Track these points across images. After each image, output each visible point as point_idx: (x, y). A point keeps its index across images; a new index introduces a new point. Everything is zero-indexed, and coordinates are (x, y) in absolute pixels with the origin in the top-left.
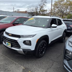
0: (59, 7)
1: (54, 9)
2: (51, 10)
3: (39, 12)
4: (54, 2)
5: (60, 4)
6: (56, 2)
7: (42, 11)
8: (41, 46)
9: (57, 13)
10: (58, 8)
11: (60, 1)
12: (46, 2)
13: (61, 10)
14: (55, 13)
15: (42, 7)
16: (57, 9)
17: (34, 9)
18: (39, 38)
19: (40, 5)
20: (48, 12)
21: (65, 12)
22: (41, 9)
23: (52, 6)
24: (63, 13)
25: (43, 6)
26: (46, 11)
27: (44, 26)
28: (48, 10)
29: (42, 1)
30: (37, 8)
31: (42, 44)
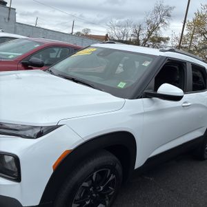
1: (192, 38)
3: (145, 40)
4: (194, 16)
6: (198, 15)
7: (153, 40)
8: (86, 184)
9: (199, 51)
10: (203, 34)
12: (168, 15)
14: (192, 49)
15: (155, 28)
16: (200, 39)
17: (130, 32)
19: (148, 22)
22: (150, 34)
23: (185, 28)
25: (158, 24)
26: (165, 41)
27: (122, 85)
28: (171, 39)
29: (158, 10)
30: (140, 29)
31: (95, 174)
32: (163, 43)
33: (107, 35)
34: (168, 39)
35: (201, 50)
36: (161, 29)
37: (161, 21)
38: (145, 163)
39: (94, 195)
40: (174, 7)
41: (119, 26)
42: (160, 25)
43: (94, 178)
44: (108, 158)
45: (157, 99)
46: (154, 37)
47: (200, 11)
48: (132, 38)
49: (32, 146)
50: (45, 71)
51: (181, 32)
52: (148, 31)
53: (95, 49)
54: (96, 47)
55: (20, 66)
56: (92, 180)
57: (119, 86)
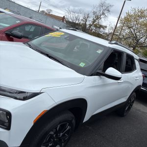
0: (132, 27)
1: (122, 29)
2: (114, 27)
3: (90, 25)
4: (126, 15)
5: (136, 22)
6: (128, 14)
7: (96, 26)
9: (125, 39)
10: (130, 28)
11: (139, 16)
12: (109, 11)
13: (136, 34)
14: (121, 37)
15: (98, 18)
16: (127, 31)
17: (81, 18)
18: (48, 109)
19: (94, 13)
20: (107, 31)
21: (142, 40)
22: (94, 21)
23: (119, 22)
24: (138, 41)
25: (100, 15)
26: (103, 28)
27: (82, 65)
28: (108, 28)
29: (102, 5)
30: (88, 17)
31: (59, 126)
32: (102, 29)
33: (64, 17)
34: (106, 27)
35: (126, 38)
36: (102, 19)
37: (103, 14)
38: (89, 119)
39: (56, 140)
40: (113, 6)
41: (74, 13)
42: (102, 16)
43: (58, 129)
44: (68, 116)
45: (104, 77)
46: (96, 24)
47: (130, 12)
48: (82, 22)
49: (22, 106)
50: (24, 43)
51: (115, 25)
52: (93, 19)
53: (63, 34)
54: (64, 32)
55: (4, 35)
56: (56, 129)
57: (80, 65)
